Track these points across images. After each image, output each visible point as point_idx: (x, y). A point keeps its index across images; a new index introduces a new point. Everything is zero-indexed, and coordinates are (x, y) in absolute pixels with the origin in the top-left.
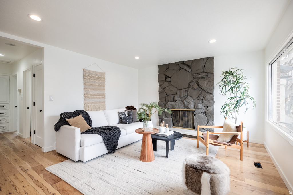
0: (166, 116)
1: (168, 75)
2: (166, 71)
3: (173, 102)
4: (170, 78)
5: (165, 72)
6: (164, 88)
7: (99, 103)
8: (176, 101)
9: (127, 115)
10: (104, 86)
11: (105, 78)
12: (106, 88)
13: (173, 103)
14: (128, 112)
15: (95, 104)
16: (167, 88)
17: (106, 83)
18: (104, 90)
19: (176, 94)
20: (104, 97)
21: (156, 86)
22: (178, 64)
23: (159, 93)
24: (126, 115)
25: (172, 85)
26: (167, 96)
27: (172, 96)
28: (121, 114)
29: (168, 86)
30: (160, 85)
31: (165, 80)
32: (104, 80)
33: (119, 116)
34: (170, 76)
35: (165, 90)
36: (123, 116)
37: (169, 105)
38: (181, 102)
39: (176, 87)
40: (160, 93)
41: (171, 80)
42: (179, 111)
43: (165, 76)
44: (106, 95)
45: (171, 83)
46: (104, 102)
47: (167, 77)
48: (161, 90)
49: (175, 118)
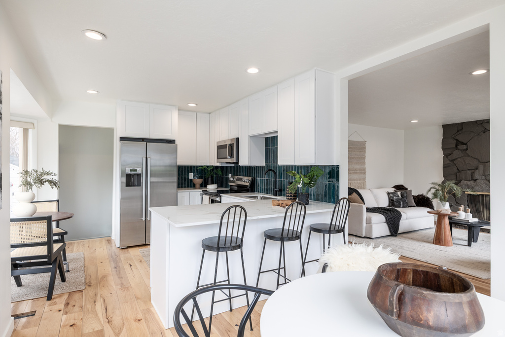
0: (457, 203)
1: (461, 140)
2: (457, 134)
3: (470, 181)
4: (466, 144)
5: (455, 135)
6: (454, 160)
7: (360, 180)
8: (477, 180)
9: (400, 197)
10: (364, 158)
11: (365, 148)
12: (367, 160)
13: (471, 183)
14: (401, 192)
15: (356, 181)
16: (459, 159)
17: (366, 155)
18: (364, 163)
19: (477, 169)
20: (365, 173)
21: (438, 156)
22: (482, 124)
23: (443, 168)
24: (398, 196)
25: (469, 156)
26: (460, 171)
27: (469, 172)
28: (392, 195)
29: (461, 157)
30: (446, 156)
31: (456, 146)
32: (365, 151)
33: (389, 198)
34: (465, 142)
35: (455, 162)
36: (395, 198)
37: (464, 186)
38: (485, 181)
39: (476, 159)
40: (445, 167)
41: (467, 148)
42: (483, 195)
43: (456, 141)
44: (366, 170)
45: (467, 152)
46: (364, 179)
47: (458, 143)
48: (449, 162)
49: (474, 205)
